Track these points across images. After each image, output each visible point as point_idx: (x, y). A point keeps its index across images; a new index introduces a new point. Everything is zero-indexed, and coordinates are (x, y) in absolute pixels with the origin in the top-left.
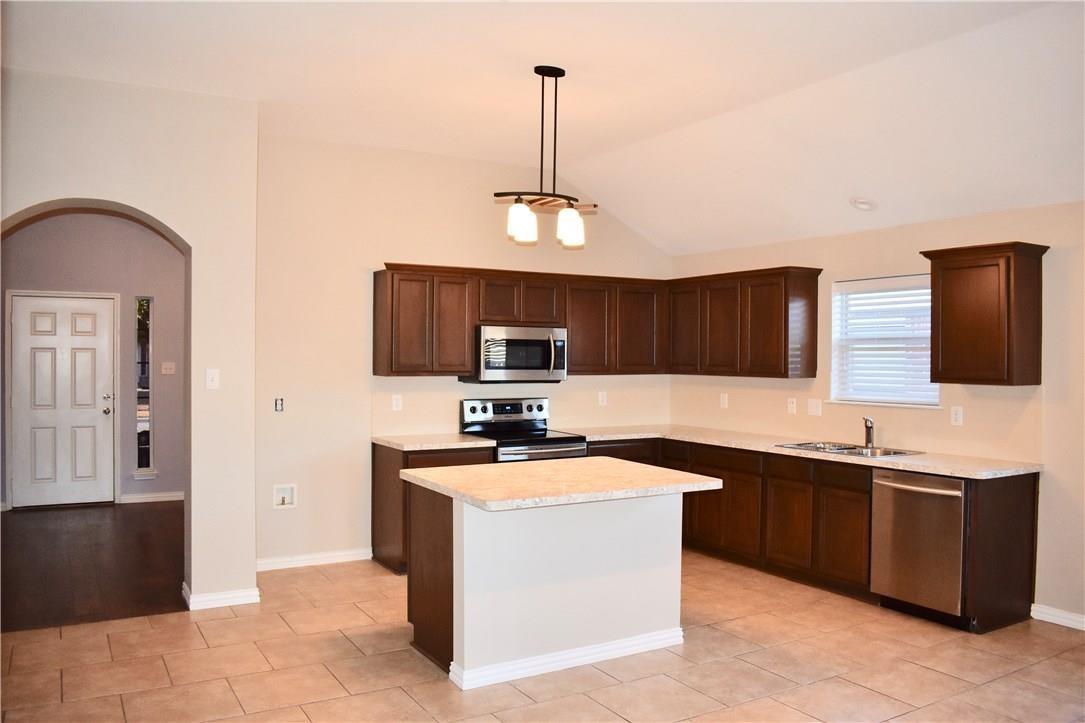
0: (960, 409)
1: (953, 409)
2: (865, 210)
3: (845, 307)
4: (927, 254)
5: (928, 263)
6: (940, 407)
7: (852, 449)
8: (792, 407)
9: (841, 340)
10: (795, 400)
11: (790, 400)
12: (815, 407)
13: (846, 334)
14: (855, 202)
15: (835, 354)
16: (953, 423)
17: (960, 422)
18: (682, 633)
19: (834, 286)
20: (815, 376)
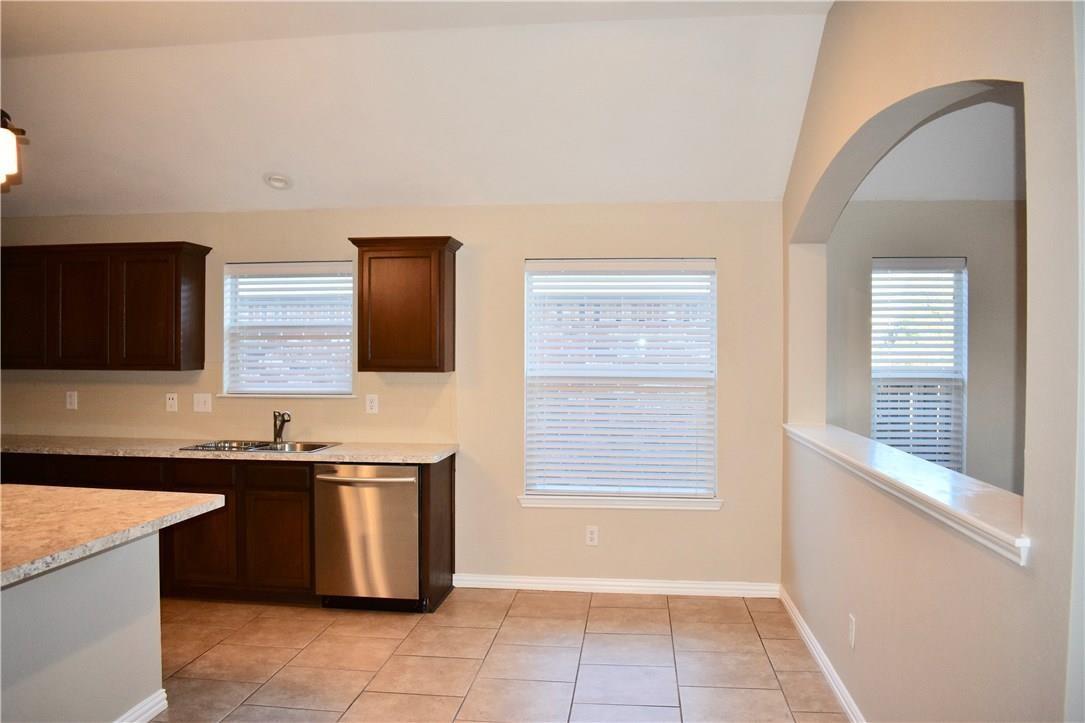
0: (375, 397)
1: (369, 397)
2: (281, 189)
3: (235, 292)
4: (355, 241)
5: (355, 249)
6: (353, 396)
7: (262, 446)
8: (172, 402)
9: (233, 328)
10: (175, 396)
11: (168, 396)
12: (203, 402)
13: (236, 321)
14: (269, 179)
15: (226, 343)
16: (369, 411)
17: (375, 410)
18: (165, 695)
19: (227, 268)
20: (202, 368)
